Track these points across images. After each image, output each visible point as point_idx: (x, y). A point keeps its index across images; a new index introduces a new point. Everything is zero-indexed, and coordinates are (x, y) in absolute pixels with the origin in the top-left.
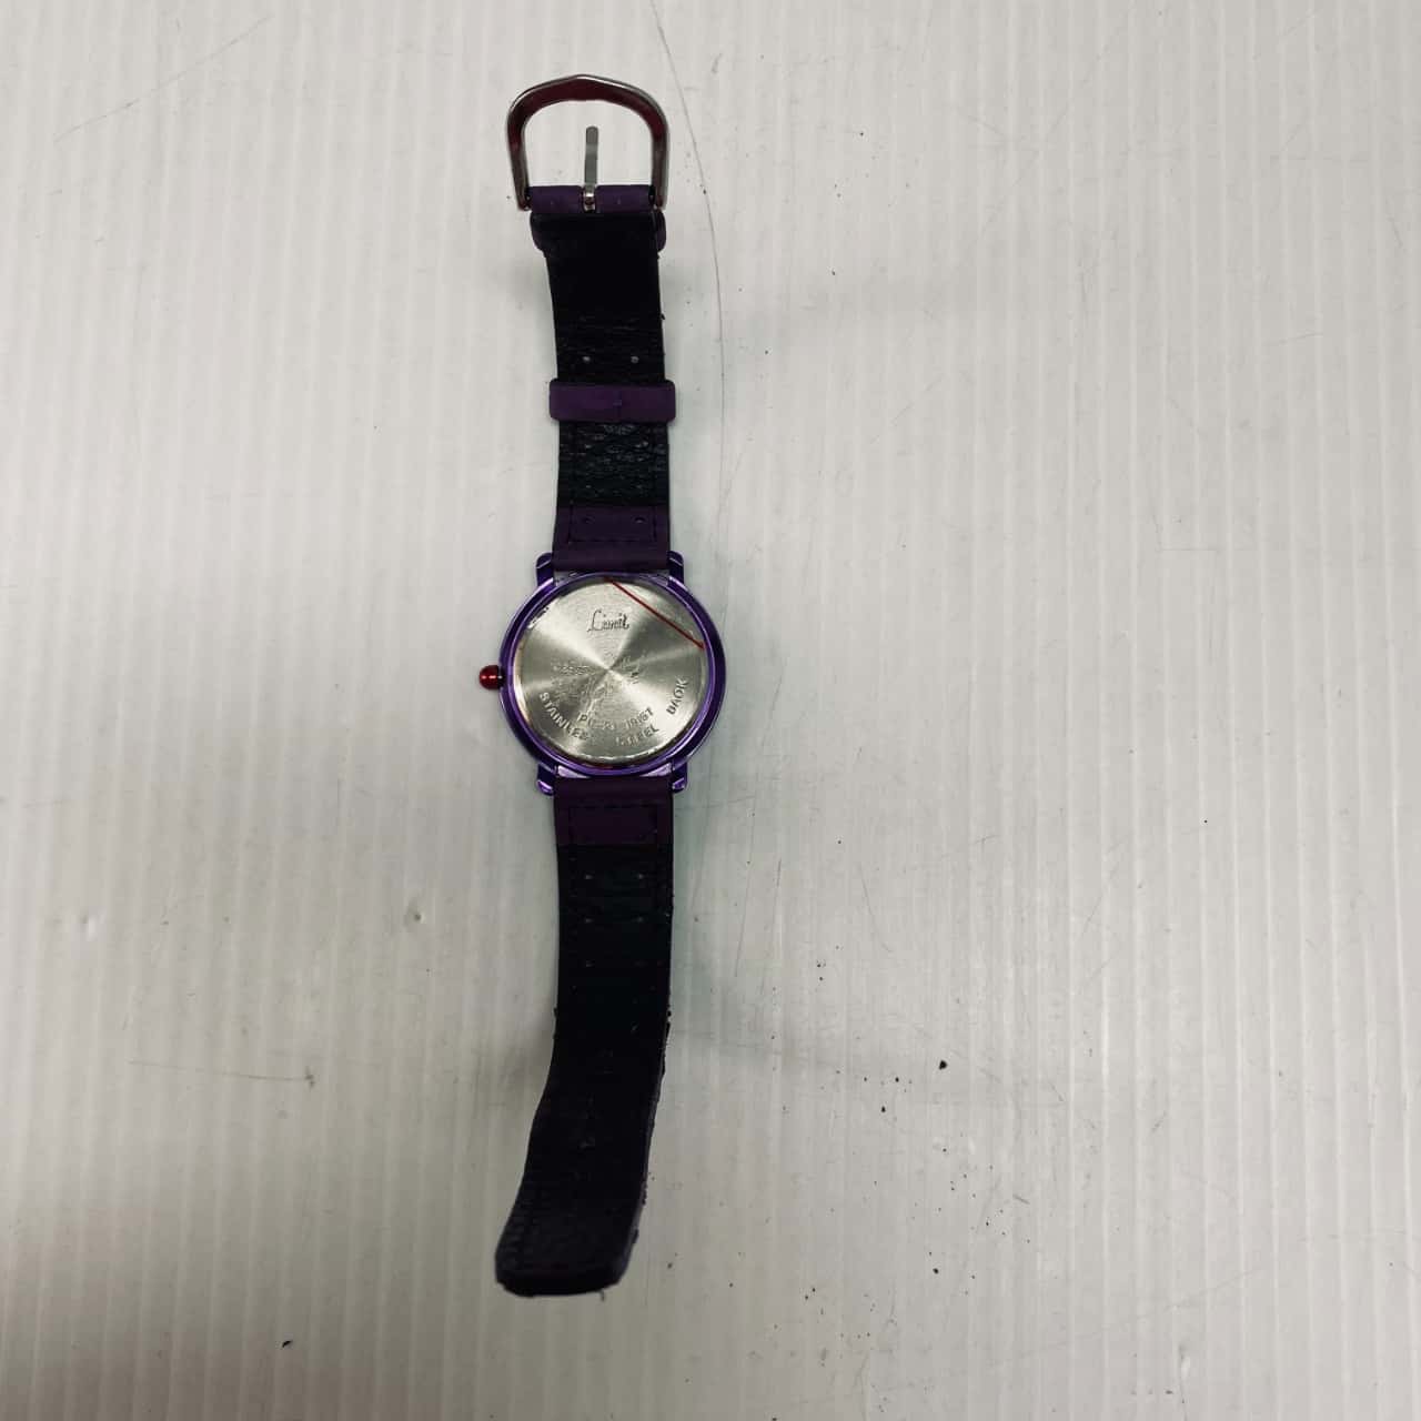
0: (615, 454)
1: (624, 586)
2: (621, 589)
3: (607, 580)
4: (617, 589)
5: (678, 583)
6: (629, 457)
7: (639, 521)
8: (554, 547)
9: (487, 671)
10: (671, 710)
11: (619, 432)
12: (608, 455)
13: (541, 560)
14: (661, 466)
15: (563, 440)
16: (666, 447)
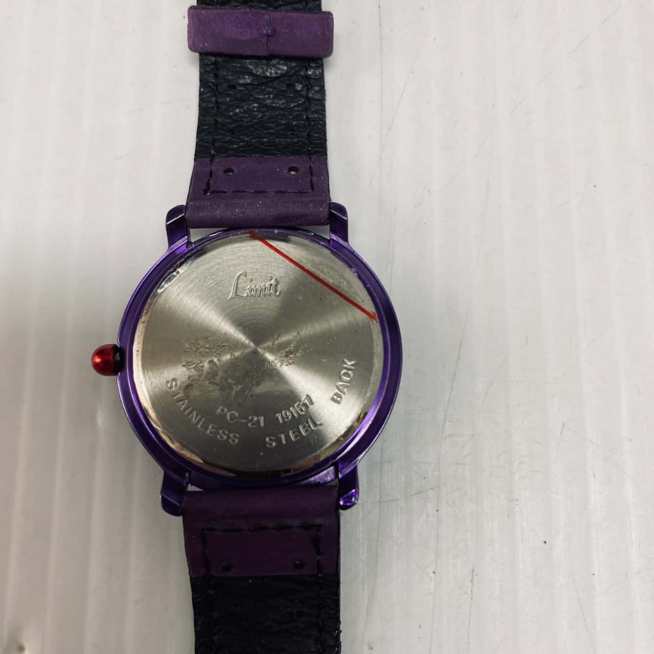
0: (264, 99)
1: (274, 243)
2: (271, 247)
3: (254, 237)
4: (267, 247)
5: (341, 241)
6: (280, 103)
7: (293, 173)
8: (190, 198)
9: (100, 352)
10: (336, 399)
11: (268, 74)
12: (256, 100)
13: (172, 214)
14: (316, 112)
15: (203, 82)
16: (322, 91)
